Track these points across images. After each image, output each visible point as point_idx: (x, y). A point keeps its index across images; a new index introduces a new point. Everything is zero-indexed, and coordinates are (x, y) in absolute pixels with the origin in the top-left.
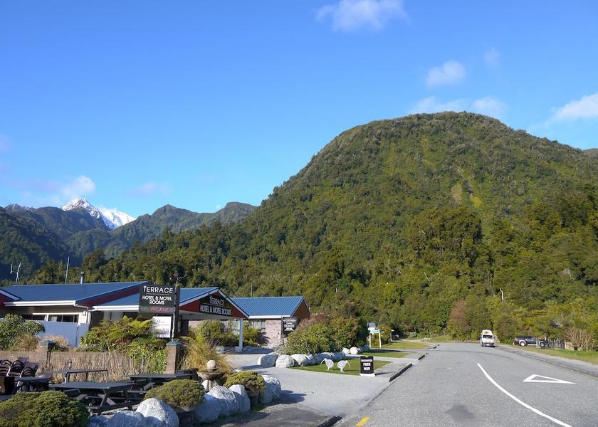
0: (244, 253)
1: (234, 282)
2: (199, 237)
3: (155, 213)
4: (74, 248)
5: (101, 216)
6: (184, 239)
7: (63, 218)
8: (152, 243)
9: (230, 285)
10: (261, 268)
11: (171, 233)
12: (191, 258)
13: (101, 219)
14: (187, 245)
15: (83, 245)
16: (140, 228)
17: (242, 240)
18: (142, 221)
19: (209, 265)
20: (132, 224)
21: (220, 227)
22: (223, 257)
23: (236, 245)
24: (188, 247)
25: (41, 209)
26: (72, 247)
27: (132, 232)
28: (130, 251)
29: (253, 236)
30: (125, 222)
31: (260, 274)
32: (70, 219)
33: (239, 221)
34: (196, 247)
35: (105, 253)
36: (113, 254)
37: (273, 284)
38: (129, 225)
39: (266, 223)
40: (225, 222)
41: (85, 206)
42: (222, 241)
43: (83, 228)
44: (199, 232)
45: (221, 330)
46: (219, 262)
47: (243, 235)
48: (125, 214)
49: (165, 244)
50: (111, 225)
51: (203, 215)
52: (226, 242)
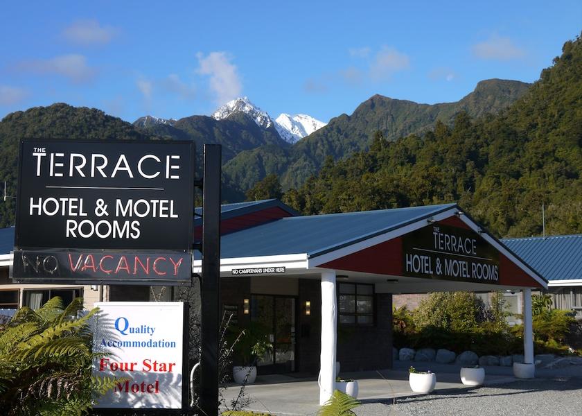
0: (516, 166)
1: (500, 219)
2: (433, 145)
3: (356, 113)
4: (237, 178)
5: (272, 124)
6: (406, 150)
7: (216, 132)
8: (353, 161)
9: (493, 225)
10: (549, 192)
11: (384, 141)
12: (420, 180)
13: (274, 130)
14: (412, 160)
15: (249, 173)
16: (335, 138)
17: (509, 144)
18: (337, 127)
19: (454, 192)
20: (321, 133)
21: (469, 125)
22: (477, 177)
23: (499, 155)
24: (414, 163)
25: (183, 121)
26: (233, 177)
27: (323, 145)
28: (320, 176)
29: (530, 136)
30: (310, 130)
31: (548, 202)
32: (227, 132)
33: (502, 112)
34: (428, 163)
35: (282, 184)
36: (296, 184)
37: (575, 218)
38: (316, 134)
39: (553, 110)
40: (476, 115)
41: (247, 109)
42: (473, 149)
43: (248, 146)
44: (431, 136)
45: (476, 314)
46: (470, 185)
47: (511, 134)
48: (309, 117)
49: (375, 161)
50: (288, 137)
51: (437, 107)
52: (481, 150)
